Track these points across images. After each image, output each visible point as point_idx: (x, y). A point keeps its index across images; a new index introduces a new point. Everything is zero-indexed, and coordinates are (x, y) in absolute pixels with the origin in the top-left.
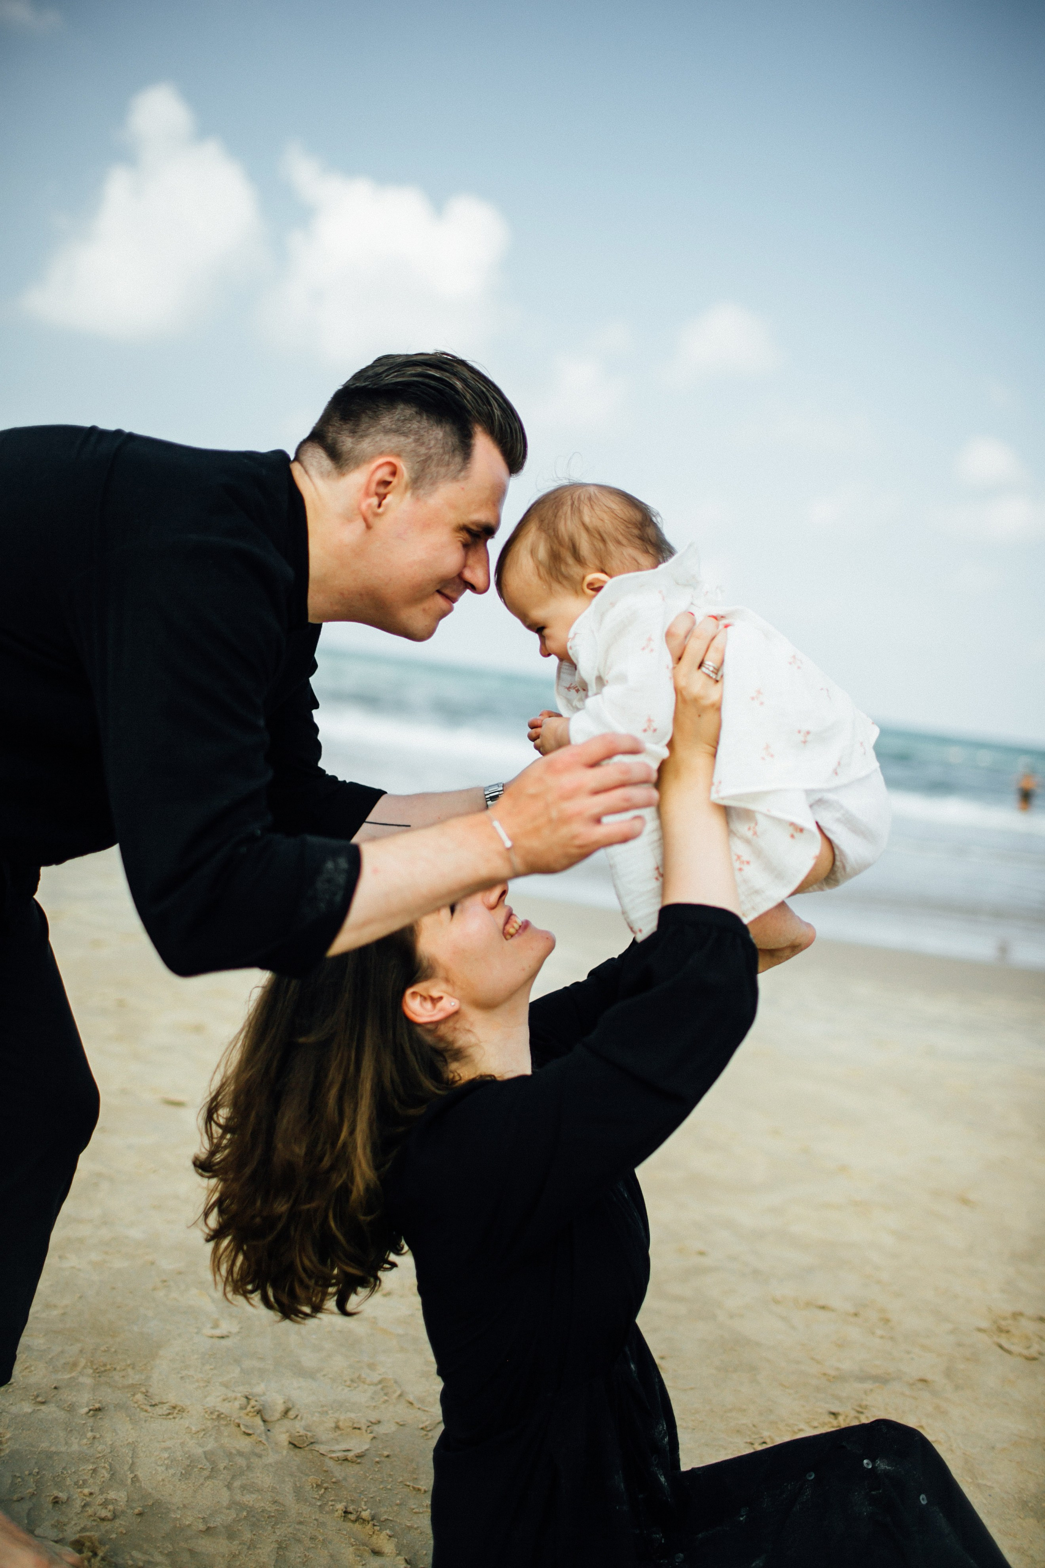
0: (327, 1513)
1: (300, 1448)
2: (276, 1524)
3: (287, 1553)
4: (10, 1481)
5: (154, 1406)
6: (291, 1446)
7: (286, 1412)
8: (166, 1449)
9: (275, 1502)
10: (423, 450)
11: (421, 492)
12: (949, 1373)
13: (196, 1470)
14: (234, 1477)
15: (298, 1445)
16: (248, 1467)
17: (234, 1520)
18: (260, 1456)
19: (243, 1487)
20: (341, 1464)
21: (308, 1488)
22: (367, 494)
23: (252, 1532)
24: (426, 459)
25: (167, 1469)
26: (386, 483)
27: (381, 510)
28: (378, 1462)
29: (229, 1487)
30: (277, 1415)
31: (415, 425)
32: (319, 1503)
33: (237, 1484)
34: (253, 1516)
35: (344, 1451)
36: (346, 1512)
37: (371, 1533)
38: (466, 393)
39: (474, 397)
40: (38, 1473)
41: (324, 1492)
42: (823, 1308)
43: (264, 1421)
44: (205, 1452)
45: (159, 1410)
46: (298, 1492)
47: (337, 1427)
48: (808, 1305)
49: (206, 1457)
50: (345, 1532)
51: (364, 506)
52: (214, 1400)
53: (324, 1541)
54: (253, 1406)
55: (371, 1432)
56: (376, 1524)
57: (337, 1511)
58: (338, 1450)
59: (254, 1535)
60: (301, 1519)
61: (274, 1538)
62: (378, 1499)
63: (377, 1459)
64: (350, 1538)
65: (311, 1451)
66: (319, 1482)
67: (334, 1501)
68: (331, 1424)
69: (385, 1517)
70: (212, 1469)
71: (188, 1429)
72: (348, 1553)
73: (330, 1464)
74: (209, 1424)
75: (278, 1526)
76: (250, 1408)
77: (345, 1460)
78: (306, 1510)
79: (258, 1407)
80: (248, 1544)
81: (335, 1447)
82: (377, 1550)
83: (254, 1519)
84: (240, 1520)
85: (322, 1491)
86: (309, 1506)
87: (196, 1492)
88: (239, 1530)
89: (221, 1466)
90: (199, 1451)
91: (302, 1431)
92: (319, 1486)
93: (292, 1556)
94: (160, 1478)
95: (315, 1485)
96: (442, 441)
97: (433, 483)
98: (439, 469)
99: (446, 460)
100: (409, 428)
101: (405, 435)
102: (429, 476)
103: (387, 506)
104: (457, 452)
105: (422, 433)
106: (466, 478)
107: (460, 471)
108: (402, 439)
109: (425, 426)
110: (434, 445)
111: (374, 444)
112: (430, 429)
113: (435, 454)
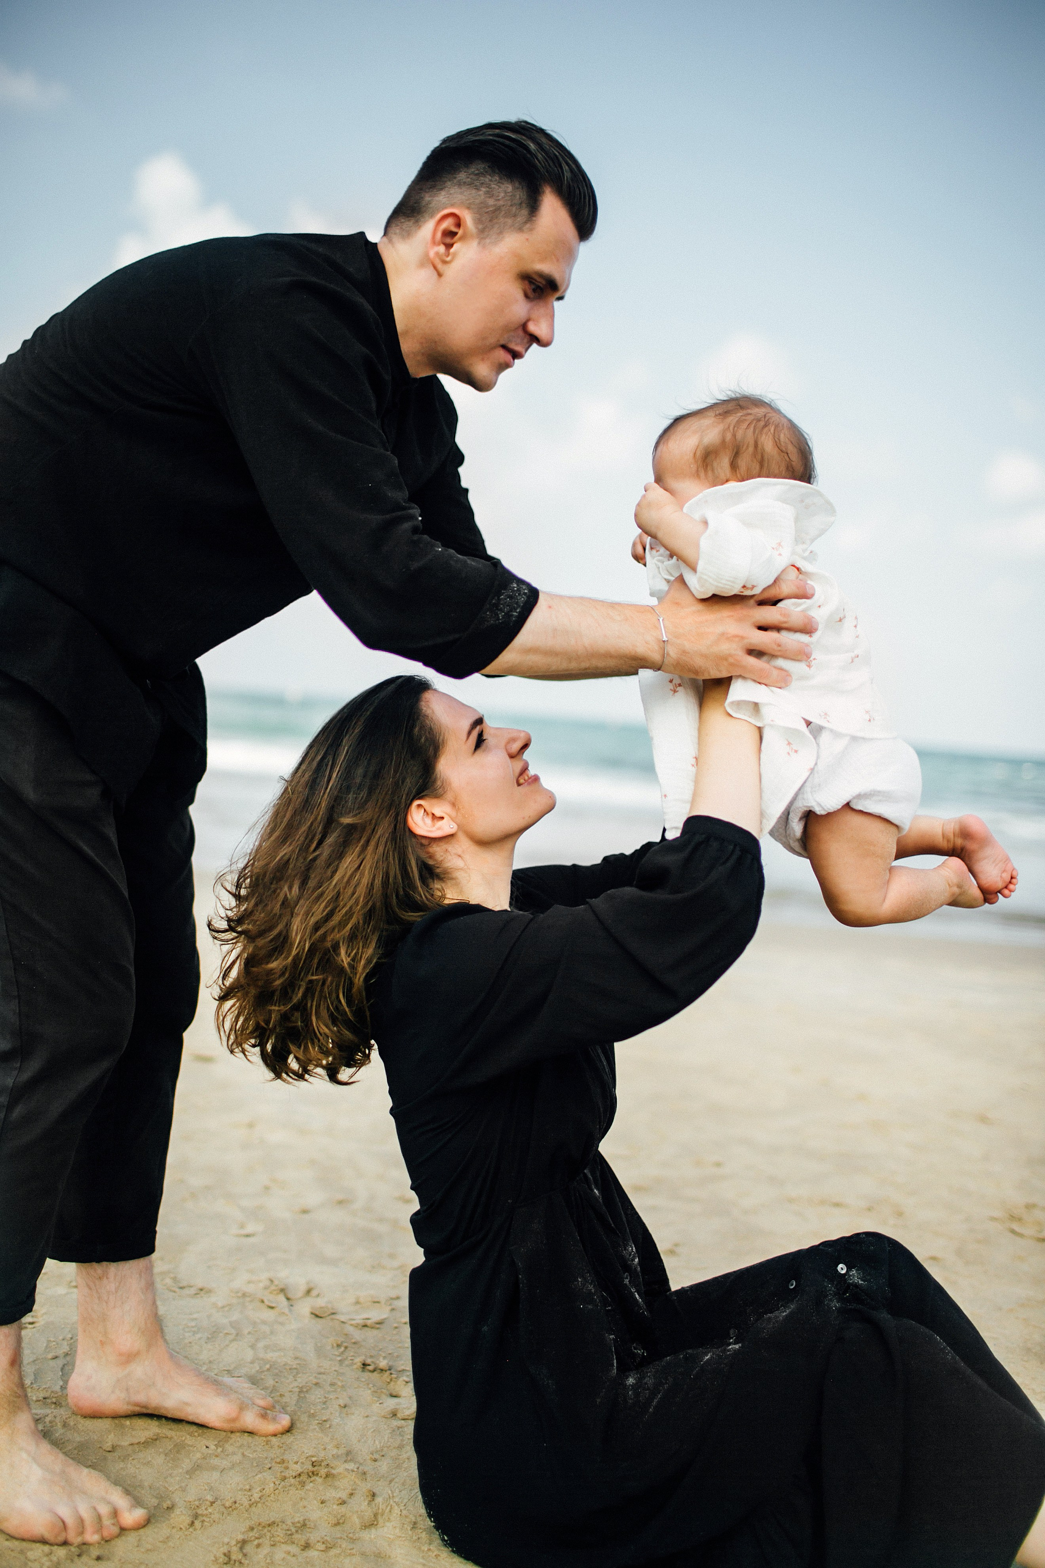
0: (347, 1366)
1: (321, 1317)
2: (297, 1373)
3: (307, 1396)
4: (45, 1345)
5: (181, 1288)
6: (313, 1316)
7: (308, 1292)
8: (193, 1320)
9: (296, 1358)
10: (491, 202)
11: (488, 241)
12: (960, 1252)
13: (221, 1334)
14: (257, 1340)
15: (319, 1315)
16: (272, 1333)
17: (257, 1371)
18: (282, 1324)
19: (266, 1348)
20: (361, 1329)
21: (329, 1348)
22: (434, 243)
23: (274, 1380)
24: (495, 209)
25: (194, 1335)
26: (453, 234)
27: (448, 259)
28: (396, 1328)
29: (253, 1347)
30: (300, 1294)
31: (487, 179)
32: (339, 1358)
33: (260, 1345)
34: (276, 1369)
35: (364, 1319)
36: (365, 1365)
37: (389, 1381)
38: (538, 154)
39: (545, 159)
40: (72, 1338)
41: (344, 1351)
42: (837, 1205)
43: (288, 1299)
44: (230, 1322)
45: (187, 1291)
46: (319, 1351)
47: (357, 1303)
48: (823, 1202)
49: (231, 1325)
50: (363, 1380)
51: (432, 254)
52: (240, 1282)
53: (343, 1387)
54: (277, 1286)
55: (390, 1305)
56: (392, 1371)
57: (355, 1364)
58: (359, 1318)
59: (277, 1382)
60: (323, 1370)
61: (295, 1384)
62: (396, 1354)
63: (396, 1325)
64: (368, 1384)
65: (332, 1319)
66: (339, 1342)
67: (352, 1356)
68: (352, 1300)
69: (403, 1367)
70: (237, 1335)
71: (215, 1305)
72: (366, 1394)
73: (350, 1329)
74: (235, 1301)
75: (299, 1375)
76: (273, 1288)
77: (365, 1326)
78: (326, 1364)
79: (281, 1286)
80: (271, 1389)
81: (355, 1317)
82: (394, 1394)
83: (277, 1371)
84: (263, 1372)
85: (343, 1349)
86: (330, 1360)
87: (221, 1351)
88: (262, 1379)
89: (246, 1332)
90: (225, 1321)
91: (323, 1305)
92: (339, 1346)
93: (313, 1397)
94: (187, 1341)
95: (335, 1345)
96: (511, 194)
97: (501, 233)
98: (506, 220)
99: (514, 212)
100: (481, 182)
101: (478, 189)
102: (497, 226)
103: (455, 255)
104: (524, 205)
105: (493, 186)
106: (531, 230)
107: (526, 222)
108: (474, 191)
109: (496, 180)
110: (503, 198)
111: (448, 197)
112: (501, 183)
113: (503, 206)
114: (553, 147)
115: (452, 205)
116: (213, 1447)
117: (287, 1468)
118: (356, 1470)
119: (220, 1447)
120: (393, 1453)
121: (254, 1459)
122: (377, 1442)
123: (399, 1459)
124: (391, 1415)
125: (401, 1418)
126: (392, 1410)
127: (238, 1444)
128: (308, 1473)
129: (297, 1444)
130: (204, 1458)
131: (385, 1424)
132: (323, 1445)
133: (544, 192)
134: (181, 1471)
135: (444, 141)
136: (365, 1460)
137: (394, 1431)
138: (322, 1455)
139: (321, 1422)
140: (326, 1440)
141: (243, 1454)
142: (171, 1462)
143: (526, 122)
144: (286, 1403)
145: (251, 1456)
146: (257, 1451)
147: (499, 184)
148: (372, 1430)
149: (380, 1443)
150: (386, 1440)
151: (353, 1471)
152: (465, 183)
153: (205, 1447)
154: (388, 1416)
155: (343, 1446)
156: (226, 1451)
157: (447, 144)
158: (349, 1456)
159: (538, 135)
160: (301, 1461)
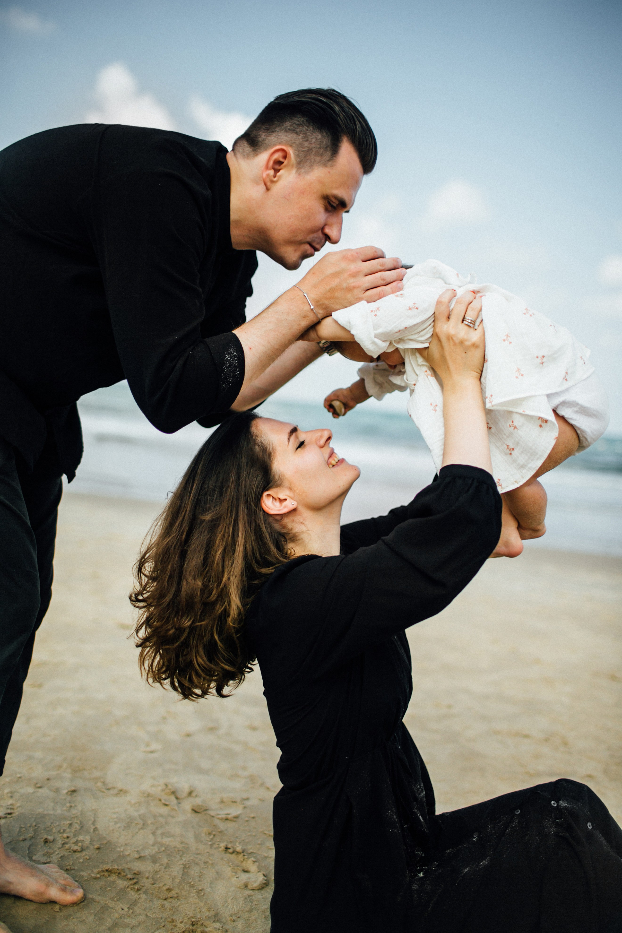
0: (215, 849)
1: (198, 812)
2: (183, 854)
3: (189, 871)
4: (18, 830)
5: (108, 789)
6: (193, 812)
7: (190, 793)
8: (115, 813)
9: (182, 842)
10: (306, 144)
11: (303, 170)
13: (133, 824)
14: (157, 828)
16: (166, 823)
17: (157, 852)
18: (173, 817)
19: (163, 834)
20: (224, 822)
21: (203, 835)
22: (267, 168)
23: (167, 859)
24: (308, 150)
25: (115, 824)
26: (281, 163)
27: (275, 179)
28: (247, 821)
29: (154, 834)
30: (185, 794)
31: (304, 128)
32: (210, 843)
33: (159, 832)
34: (169, 850)
35: (226, 814)
36: (227, 848)
37: (242, 860)
38: (341, 114)
39: (345, 118)
40: (35, 826)
43: (177, 798)
44: (139, 815)
45: (112, 792)
46: (197, 837)
47: (222, 802)
49: (140, 817)
50: (226, 859)
51: (264, 175)
52: (146, 786)
53: (212, 864)
54: (170, 789)
55: (243, 804)
56: (245, 854)
57: (221, 847)
58: (222, 814)
59: (169, 860)
60: (199, 852)
61: (181, 862)
62: (246, 841)
63: (247, 819)
64: (229, 863)
65: (206, 814)
66: (210, 831)
67: (219, 842)
68: (218, 800)
69: (251, 851)
70: (144, 824)
71: (129, 802)
72: (227, 871)
73: (217, 822)
74: (142, 799)
75: (184, 856)
76: (168, 791)
77: (227, 819)
78: (201, 847)
79: (173, 790)
80: (165, 865)
81: (221, 812)
82: (246, 869)
83: (169, 852)
84: (160, 852)
85: (212, 837)
86: (204, 845)
87: (133, 836)
88: (160, 858)
89: (149, 822)
90: (136, 814)
91: (200, 803)
92: (210, 834)
93: (192, 872)
94: (111, 829)
95: (207, 833)
96: (320, 140)
97: (311, 166)
98: (316, 157)
99: (321, 152)
100: (300, 130)
101: (297, 134)
102: (309, 161)
103: (280, 177)
104: (328, 149)
105: (308, 134)
106: (332, 166)
107: (329, 161)
108: (295, 136)
109: (310, 130)
110: (314, 142)
111: (277, 137)
112: (314, 132)
113: (314, 148)
114: (351, 110)
115: (280, 143)
116: (126, 909)
117: (175, 926)
118: (221, 928)
119: (131, 909)
120: (246, 915)
121: (153, 918)
122: (235, 907)
123: (249, 920)
124: (244, 887)
125: (250, 889)
126: (244, 883)
127: (143, 907)
128: (189, 930)
129: (182, 908)
130: (121, 918)
131: (240, 893)
132: (199, 909)
133: (342, 141)
134: (104, 927)
135: (278, 98)
136: (227, 920)
137: (246, 898)
138: (199, 917)
139: (198, 891)
140: (202, 904)
141: (146, 915)
142: (98, 920)
143: (334, 90)
144: (175, 876)
145: (152, 916)
146: (155, 913)
147: (312, 133)
148: (232, 898)
149: (237, 907)
150: (241, 905)
151: (219, 929)
152: (289, 129)
153: (121, 909)
154: (242, 887)
155: (212, 910)
156: (135, 912)
157: (279, 101)
158: (216, 917)
159: (341, 100)
160: (184, 921)
